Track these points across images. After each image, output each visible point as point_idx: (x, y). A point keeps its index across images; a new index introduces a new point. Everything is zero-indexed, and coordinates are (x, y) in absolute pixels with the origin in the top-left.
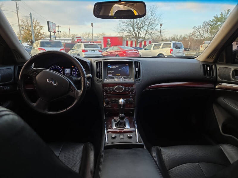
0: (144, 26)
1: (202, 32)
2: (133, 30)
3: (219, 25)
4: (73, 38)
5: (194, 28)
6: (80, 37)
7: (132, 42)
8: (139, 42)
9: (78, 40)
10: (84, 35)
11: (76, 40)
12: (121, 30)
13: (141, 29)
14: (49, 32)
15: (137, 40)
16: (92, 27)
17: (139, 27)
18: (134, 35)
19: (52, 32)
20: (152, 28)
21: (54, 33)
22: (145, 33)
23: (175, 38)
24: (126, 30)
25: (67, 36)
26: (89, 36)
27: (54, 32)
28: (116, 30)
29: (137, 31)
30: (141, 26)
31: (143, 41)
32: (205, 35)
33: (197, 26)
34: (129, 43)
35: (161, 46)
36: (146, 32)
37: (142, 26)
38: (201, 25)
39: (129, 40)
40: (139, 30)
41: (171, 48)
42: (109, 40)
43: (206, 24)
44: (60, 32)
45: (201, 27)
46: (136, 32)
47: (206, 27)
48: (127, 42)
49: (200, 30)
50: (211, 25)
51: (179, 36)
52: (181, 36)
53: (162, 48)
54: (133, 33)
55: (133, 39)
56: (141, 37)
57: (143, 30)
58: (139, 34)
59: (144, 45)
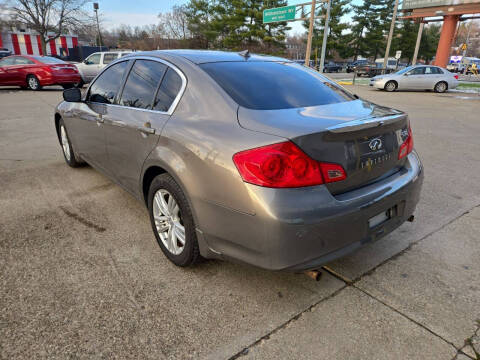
1: (175, 28)
2: (25, 10)
3: (200, 15)
5: (160, 16)
7: (27, 38)
8: (47, 39)
15: (42, 34)
18: (32, 21)
22: (59, 19)
23: (126, 33)
29: (38, 12)
31: (57, 37)
32: (182, 34)
33: (164, 13)
34: (22, 40)
36: (62, 16)
38: (172, 12)
39: (19, 33)
40: (42, 11)
43: (178, 11)
45: (172, 16)
46: (36, 16)
47: (180, 17)
48: (15, 37)
49: (170, 21)
50: (188, 15)
51: (134, 29)
52: (137, 29)
54: (28, 16)
55: (29, 32)
56: (51, 29)
57: (52, 11)
58: (44, 20)
59: (61, 46)
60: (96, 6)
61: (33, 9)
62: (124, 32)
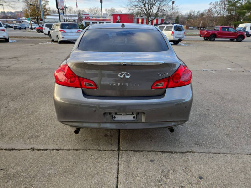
0: (156, 3)
1: (219, 10)
2: (144, 7)
4: (79, 14)
5: (210, 4)
6: (88, 15)
7: (143, 20)
8: (150, 20)
9: (86, 17)
10: (91, 10)
11: (84, 18)
12: (132, 7)
13: (153, 5)
14: (57, 9)
15: (148, 18)
16: (102, 4)
17: (151, 4)
18: (146, 12)
19: (60, 9)
20: (165, 5)
21: (62, 11)
22: (157, 10)
23: (192, 15)
24: (137, 6)
25: (73, 12)
26: (97, 12)
27: (62, 9)
28: (126, 7)
29: (149, 8)
30: (152, 2)
31: (154, 19)
32: (222, 13)
33: (214, 2)
34: (140, 21)
35: (165, 28)
36: (159, 9)
37: (154, 2)
39: (140, 18)
40: (151, 7)
41: (172, 31)
42: (119, 17)
44: (67, 8)
45: (219, 3)
46: (147, 10)
47: (223, 4)
48: (138, 20)
49: (217, 6)
51: (196, 13)
52: (198, 12)
53: (165, 30)
54: (145, 10)
55: (144, 17)
56: (152, 15)
57: (155, 7)
58: (150, 11)
59: (155, 23)
60: (173, 2)
61: (147, 7)
62: (191, 14)
